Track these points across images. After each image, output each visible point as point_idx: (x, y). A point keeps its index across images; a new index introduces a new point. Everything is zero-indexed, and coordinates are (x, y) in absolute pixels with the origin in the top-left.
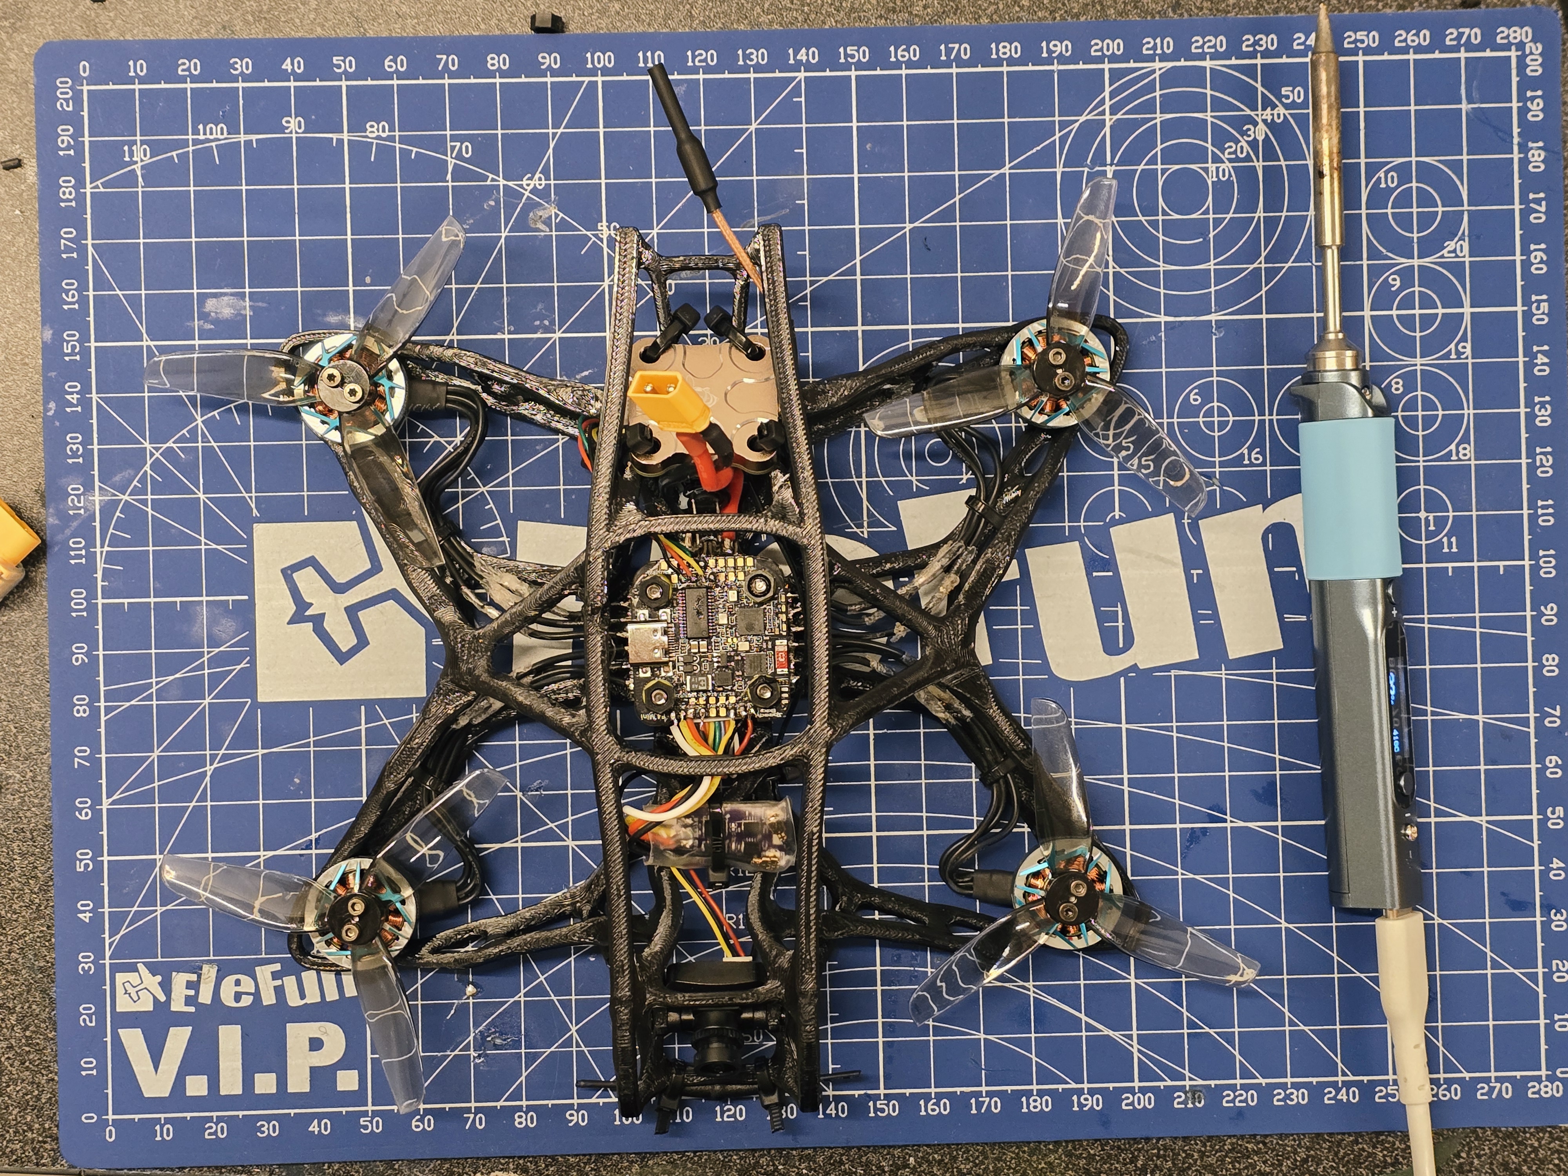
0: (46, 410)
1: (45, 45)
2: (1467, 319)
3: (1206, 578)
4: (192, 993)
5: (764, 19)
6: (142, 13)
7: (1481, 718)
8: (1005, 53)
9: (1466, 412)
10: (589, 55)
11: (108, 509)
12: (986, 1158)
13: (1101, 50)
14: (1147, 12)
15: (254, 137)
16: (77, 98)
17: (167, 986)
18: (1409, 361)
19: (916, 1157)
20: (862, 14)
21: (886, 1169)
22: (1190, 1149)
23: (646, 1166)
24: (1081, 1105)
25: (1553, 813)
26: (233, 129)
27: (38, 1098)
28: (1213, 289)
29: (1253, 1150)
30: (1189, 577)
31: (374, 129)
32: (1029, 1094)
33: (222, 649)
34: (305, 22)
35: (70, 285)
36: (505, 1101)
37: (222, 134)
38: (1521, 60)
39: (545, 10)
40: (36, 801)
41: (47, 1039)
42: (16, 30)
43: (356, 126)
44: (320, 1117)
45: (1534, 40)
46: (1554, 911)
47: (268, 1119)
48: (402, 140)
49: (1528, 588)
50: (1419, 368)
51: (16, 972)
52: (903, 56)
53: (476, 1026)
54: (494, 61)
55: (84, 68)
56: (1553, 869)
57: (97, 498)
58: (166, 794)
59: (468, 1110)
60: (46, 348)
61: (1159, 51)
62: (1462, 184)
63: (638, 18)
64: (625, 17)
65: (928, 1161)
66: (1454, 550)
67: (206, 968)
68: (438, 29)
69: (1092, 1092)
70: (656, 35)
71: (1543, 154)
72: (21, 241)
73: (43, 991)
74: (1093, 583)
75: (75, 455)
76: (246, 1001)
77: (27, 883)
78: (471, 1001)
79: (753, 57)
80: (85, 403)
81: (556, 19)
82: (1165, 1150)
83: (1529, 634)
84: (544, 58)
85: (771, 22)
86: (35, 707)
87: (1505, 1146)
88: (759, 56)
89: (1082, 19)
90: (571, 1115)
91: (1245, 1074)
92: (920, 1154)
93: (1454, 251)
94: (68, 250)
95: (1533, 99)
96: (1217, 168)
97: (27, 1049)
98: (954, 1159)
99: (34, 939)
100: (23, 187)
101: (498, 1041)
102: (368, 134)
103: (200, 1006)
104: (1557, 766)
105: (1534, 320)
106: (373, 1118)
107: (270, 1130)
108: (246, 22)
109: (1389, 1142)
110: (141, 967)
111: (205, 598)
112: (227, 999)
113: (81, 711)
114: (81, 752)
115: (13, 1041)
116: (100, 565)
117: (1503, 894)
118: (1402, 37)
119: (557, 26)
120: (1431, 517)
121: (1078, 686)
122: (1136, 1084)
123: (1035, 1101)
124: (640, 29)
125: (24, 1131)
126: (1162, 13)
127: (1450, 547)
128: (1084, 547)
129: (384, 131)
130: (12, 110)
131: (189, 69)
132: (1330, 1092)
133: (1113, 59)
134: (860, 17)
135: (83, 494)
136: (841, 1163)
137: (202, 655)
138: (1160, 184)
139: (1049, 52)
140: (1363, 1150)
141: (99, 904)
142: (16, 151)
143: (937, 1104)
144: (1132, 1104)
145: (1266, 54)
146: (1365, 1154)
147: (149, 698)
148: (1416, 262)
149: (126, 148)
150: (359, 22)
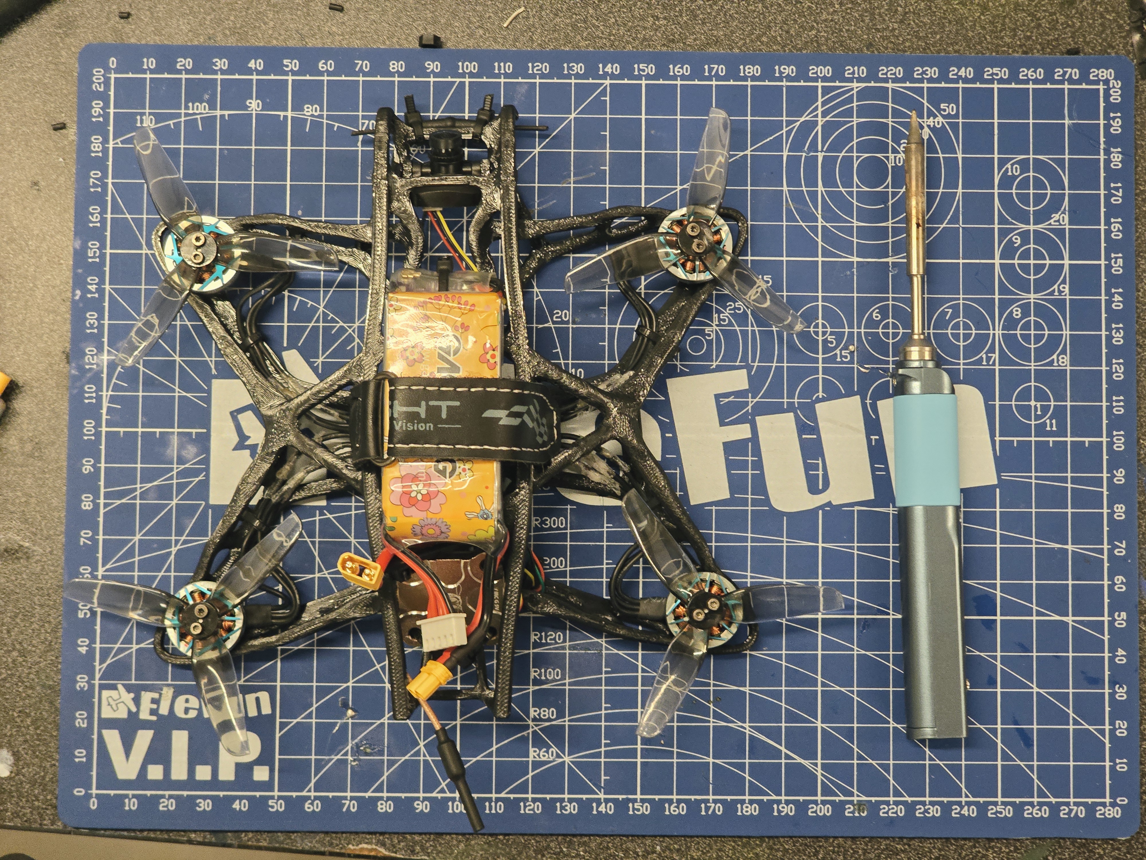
0: (74, 295)
1: (87, 46)
2: (1066, 268)
3: (881, 442)
4: (155, 706)
5: (583, 44)
6: (154, 27)
7: (1070, 547)
8: (749, 73)
9: (1064, 333)
10: (460, 64)
11: (112, 366)
12: (711, 849)
13: (816, 73)
14: (849, 49)
15: (226, 113)
16: (107, 82)
17: (137, 701)
18: (1025, 295)
19: (661, 846)
20: (651, 43)
21: (640, 854)
22: (857, 848)
23: (470, 845)
24: (779, 811)
25: (1119, 616)
26: (212, 107)
27: (43, 778)
28: (890, 240)
29: (901, 850)
30: (869, 441)
31: (310, 110)
32: (743, 802)
33: (187, 466)
34: (265, 36)
35: (95, 209)
36: (373, 792)
37: (205, 109)
38: (1107, 92)
39: (431, 31)
40: (52, 568)
41: (52, 736)
42: (67, 35)
43: (297, 107)
44: (241, 798)
45: (1116, 79)
46: (1118, 686)
47: (205, 798)
48: (329, 117)
49: (1105, 457)
50: (1032, 301)
51: (32, 688)
52: (679, 72)
53: (353, 738)
54: (395, 66)
55: (113, 63)
56: (1118, 656)
57: (105, 357)
58: (143, 566)
59: (345, 798)
60: (76, 252)
61: (856, 76)
62: (1065, 175)
63: (495, 40)
64: (486, 39)
65: (670, 850)
66: (1054, 429)
67: (165, 690)
68: (356, 44)
69: (787, 802)
70: (508, 51)
71: (1120, 156)
72: (62, 179)
73: (51, 703)
74: (802, 442)
75: (92, 327)
76: (193, 714)
77: (43, 626)
78: (350, 721)
79: (574, 68)
80: (101, 291)
81: (437, 39)
82: (839, 847)
83: (1105, 490)
84: (429, 64)
85: (587, 46)
86: (55, 502)
87: (1080, 853)
88: (579, 68)
89: (804, 52)
90: (418, 805)
91: (897, 794)
92: (664, 844)
93: (1058, 221)
94: (95, 185)
95: (1114, 118)
96: (895, 157)
97: (38, 743)
98: (688, 848)
99: (46, 666)
100: (66, 143)
101: (368, 750)
102: (305, 113)
103: (161, 717)
104: (1122, 583)
105: (1113, 271)
106: (278, 800)
107: (205, 806)
108: (225, 35)
109: (997, 847)
110: (120, 687)
111: (176, 430)
112: (179, 712)
113: (87, 505)
114: (85, 535)
115: (28, 737)
116: (105, 404)
117: (1083, 672)
118: (1025, 72)
119: (437, 43)
120: (1039, 404)
121: (789, 515)
122: (819, 798)
123: (747, 807)
124: (497, 47)
125: (33, 801)
126: (861, 50)
127: (1051, 426)
128: (797, 417)
129: (316, 111)
130: (61, 89)
131: (184, 65)
132: (956, 809)
133: (825, 79)
134: (649, 45)
135: (96, 354)
136: (608, 848)
137: (172, 469)
138: (855, 166)
139: (780, 73)
140: (979, 852)
141: (93, 641)
142: (62, 118)
143: (678, 807)
144: (815, 812)
145: (931, 80)
146: (980, 855)
147: (134, 498)
148: (1032, 227)
149: (138, 117)
150: (302, 38)
